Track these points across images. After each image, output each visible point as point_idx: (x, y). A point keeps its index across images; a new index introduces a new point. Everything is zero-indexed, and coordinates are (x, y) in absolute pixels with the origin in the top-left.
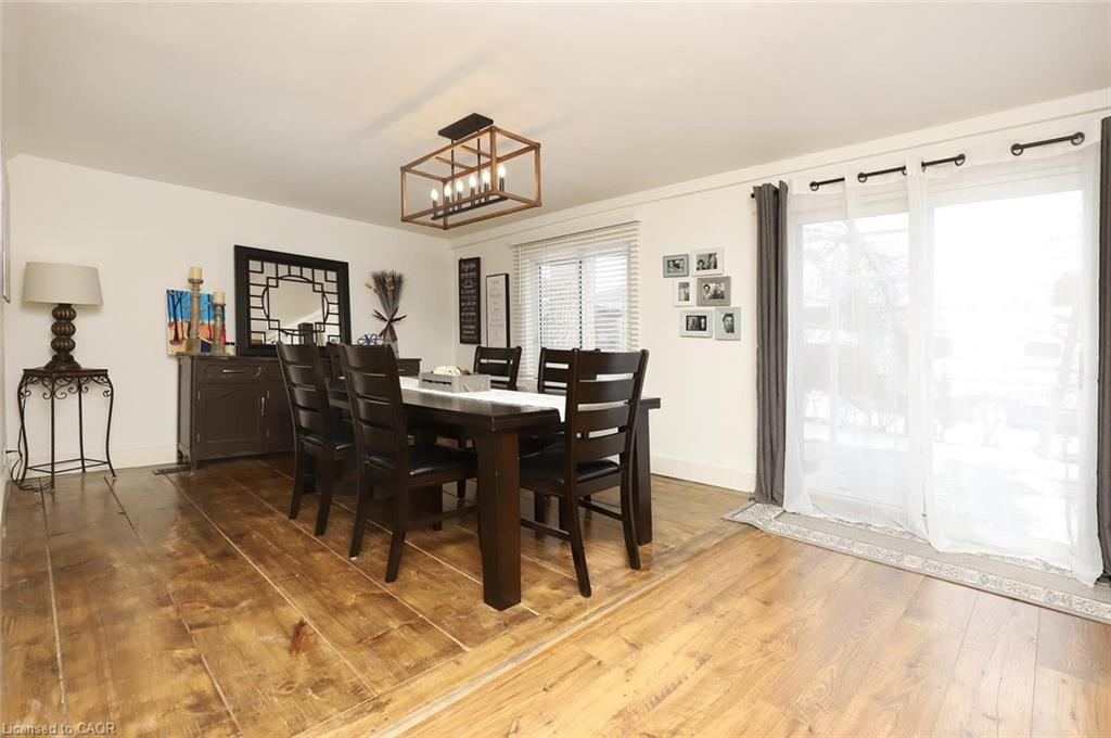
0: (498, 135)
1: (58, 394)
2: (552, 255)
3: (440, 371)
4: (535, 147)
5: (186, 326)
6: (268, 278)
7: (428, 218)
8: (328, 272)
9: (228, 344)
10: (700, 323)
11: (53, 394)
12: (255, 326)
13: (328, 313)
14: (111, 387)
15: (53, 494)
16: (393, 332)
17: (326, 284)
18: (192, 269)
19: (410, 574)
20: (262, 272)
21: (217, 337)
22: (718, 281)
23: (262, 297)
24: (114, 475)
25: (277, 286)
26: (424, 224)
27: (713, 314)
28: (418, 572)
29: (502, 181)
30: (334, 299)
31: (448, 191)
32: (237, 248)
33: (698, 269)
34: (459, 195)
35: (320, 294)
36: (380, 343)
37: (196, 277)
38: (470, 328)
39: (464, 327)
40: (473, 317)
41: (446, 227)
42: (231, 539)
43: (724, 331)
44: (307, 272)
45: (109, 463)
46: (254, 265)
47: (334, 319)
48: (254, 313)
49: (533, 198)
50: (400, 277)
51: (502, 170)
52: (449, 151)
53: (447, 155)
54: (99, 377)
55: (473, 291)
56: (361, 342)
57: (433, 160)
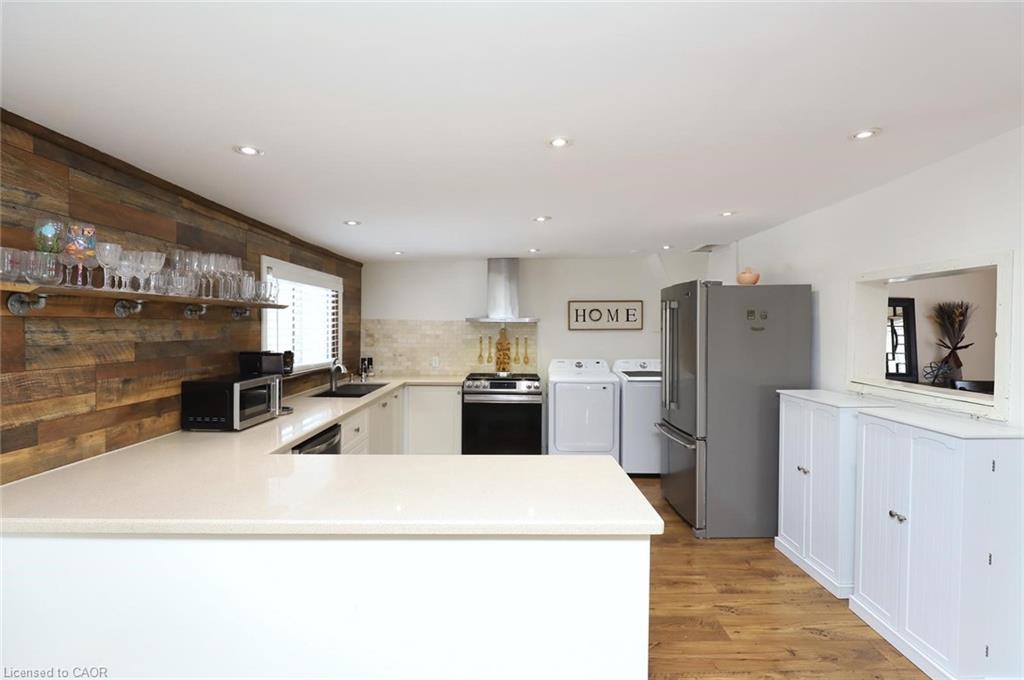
16: (957, 360)
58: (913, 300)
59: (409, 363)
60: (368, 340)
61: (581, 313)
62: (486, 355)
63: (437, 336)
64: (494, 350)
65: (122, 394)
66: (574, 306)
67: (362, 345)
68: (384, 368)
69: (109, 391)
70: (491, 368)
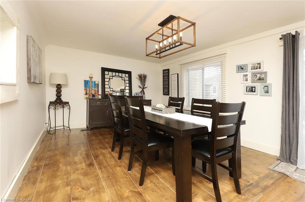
0: (180, 20)
1: (56, 108)
2: (193, 67)
3: (158, 106)
4: (194, 24)
5: (89, 90)
6: (110, 76)
7: (154, 54)
8: (126, 74)
9: (99, 95)
10: (253, 90)
11: (55, 108)
12: (106, 90)
13: (126, 86)
14: (70, 107)
15: (55, 136)
16: (144, 92)
17: (125, 78)
18: (90, 74)
19: (148, 182)
20: (108, 75)
21: (96, 93)
22: (261, 73)
23: (108, 82)
24: (70, 131)
25: (112, 79)
26: (153, 57)
27: (259, 86)
28: (151, 182)
29: (181, 38)
30: (127, 82)
31: (161, 45)
32: (102, 68)
33: (251, 69)
34: (165, 45)
35: (124, 81)
36: (140, 95)
37: (91, 76)
38: (166, 91)
39: (164, 90)
40: (167, 87)
41: (160, 58)
42: (94, 158)
43: (264, 92)
44: (120, 74)
45: (69, 127)
46: (106, 73)
47: (127, 88)
48: (106, 86)
49: (193, 43)
50: (146, 76)
51: (181, 34)
52: (161, 30)
53: (161, 32)
54: (67, 104)
55: (167, 79)
56: (135, 94)
57: (156, 34)
58: (131, 72)
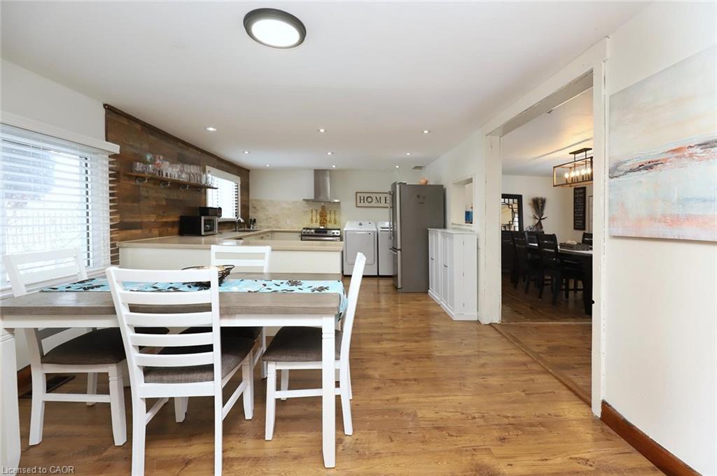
3: (568, 242)
13: (514, 217)
16: (541, 224)
17: (513, 205)
30: (516, 211)
34: (577, 177)
35: (512, 209)
38: (580, 223)
39: (576, 221)
40: (581, 217)
47: (516, 219)
50: (545, 199)
55: (581, 204)
56: (527, 229)
58: (521, 196)
59: (274, 222)
60: (254, 210)
61: (362, 198)
62: (314, 219)
63: (289, 209)
64: (318, 217)
65: (163, 217)
66: (359, 195)
67: (250, 212)
68: (262, 224)
69: (159, 215)
70: (317, 225)
